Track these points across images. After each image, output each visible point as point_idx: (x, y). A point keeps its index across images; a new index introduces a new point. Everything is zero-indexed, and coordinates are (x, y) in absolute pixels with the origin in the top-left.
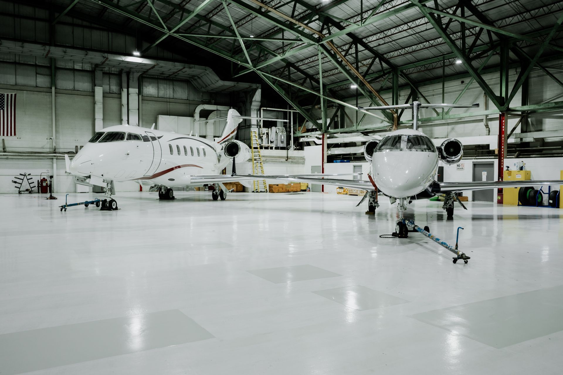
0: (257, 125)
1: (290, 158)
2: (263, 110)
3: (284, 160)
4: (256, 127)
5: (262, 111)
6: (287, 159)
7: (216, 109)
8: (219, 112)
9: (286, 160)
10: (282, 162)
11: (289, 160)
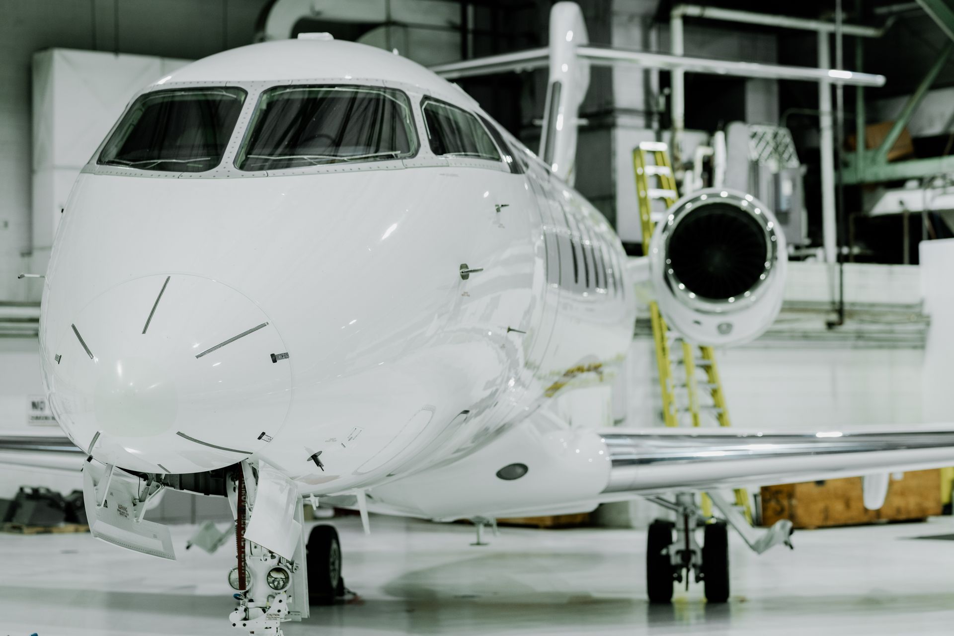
0: (648, 114)
1: (852, 314)
2: (687, 20)
3: (817, 324)
4: (640, 121)
5: (677, 26)
6: (834, 317)
7: (380, 17)
8: (398, 33)
9: (830, 325)
10: (806, 336)
11: (849, 325)
